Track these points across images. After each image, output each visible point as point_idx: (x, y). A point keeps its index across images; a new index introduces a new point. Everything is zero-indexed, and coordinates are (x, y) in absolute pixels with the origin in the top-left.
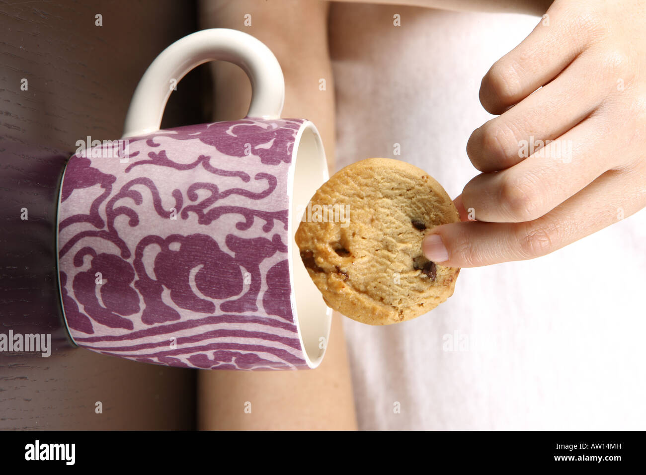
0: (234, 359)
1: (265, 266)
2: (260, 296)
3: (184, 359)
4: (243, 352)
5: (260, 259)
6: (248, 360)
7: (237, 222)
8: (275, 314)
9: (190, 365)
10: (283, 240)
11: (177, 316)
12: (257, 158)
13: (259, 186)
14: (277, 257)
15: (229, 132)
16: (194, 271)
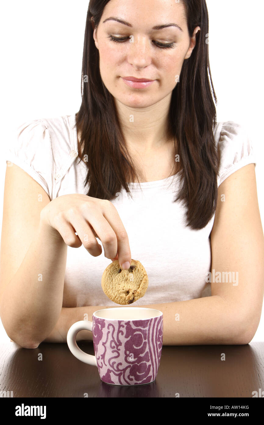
0: (160, 336)
1: (134, 327)
2: (142, 329)
3: (159, 350)
4: (158, 334)
5: (132, 329)
6: (160, 332)
7: (121, 335)
8: (148, 324)
9: (161, 348)
10: (126, 322)
11: (147, 352)
12: (103, 329)
13: (111, 329)
14: (131, 324)
15: (96, 337)
16: (135, 347)
